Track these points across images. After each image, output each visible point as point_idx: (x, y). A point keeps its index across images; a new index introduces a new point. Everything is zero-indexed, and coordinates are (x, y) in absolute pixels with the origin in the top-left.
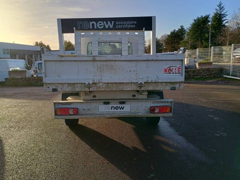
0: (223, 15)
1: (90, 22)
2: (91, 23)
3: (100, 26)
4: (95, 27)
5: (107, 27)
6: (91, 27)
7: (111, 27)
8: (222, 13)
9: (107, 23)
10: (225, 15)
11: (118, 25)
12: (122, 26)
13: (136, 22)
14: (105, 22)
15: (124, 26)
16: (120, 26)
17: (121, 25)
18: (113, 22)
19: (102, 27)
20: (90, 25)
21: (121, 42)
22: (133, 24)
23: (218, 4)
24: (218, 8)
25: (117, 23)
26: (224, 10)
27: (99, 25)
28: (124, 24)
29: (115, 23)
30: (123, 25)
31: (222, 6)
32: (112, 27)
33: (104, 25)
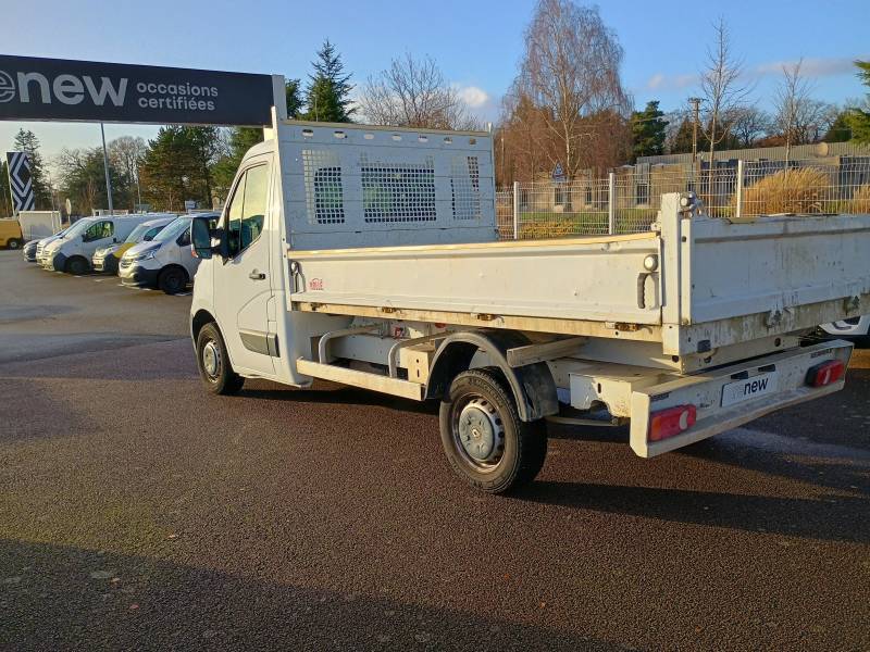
0: (341, 85)
1: (20, 75)
2: (23, 79)
3: (68, 94)
4: (46, 99)
5: (99, 100)
6: (25, 97)
7: (118, 100)
8: (337, 81)
9: (98, 87)
10: (346, 86)
11: (148, 95)
12: (164, 103)
13: (214, 91)
14: (88, 80)
15: (171, 104)
16: (153, 103)
17: (158, 96)
18: (124, 82)
19: (78, 99)
20: (17, 84)
21: (433, 171)
22: (206, 98)
23: (322, 49)
24: (322, 62)
25: (141, 87)
26: (341, 70)
27: (61, 89)
28: (168, 95)
29: (131, 88)
30: (163, 96)
31: (333, 55)
32: (121, 104)
33: (86, 92)
